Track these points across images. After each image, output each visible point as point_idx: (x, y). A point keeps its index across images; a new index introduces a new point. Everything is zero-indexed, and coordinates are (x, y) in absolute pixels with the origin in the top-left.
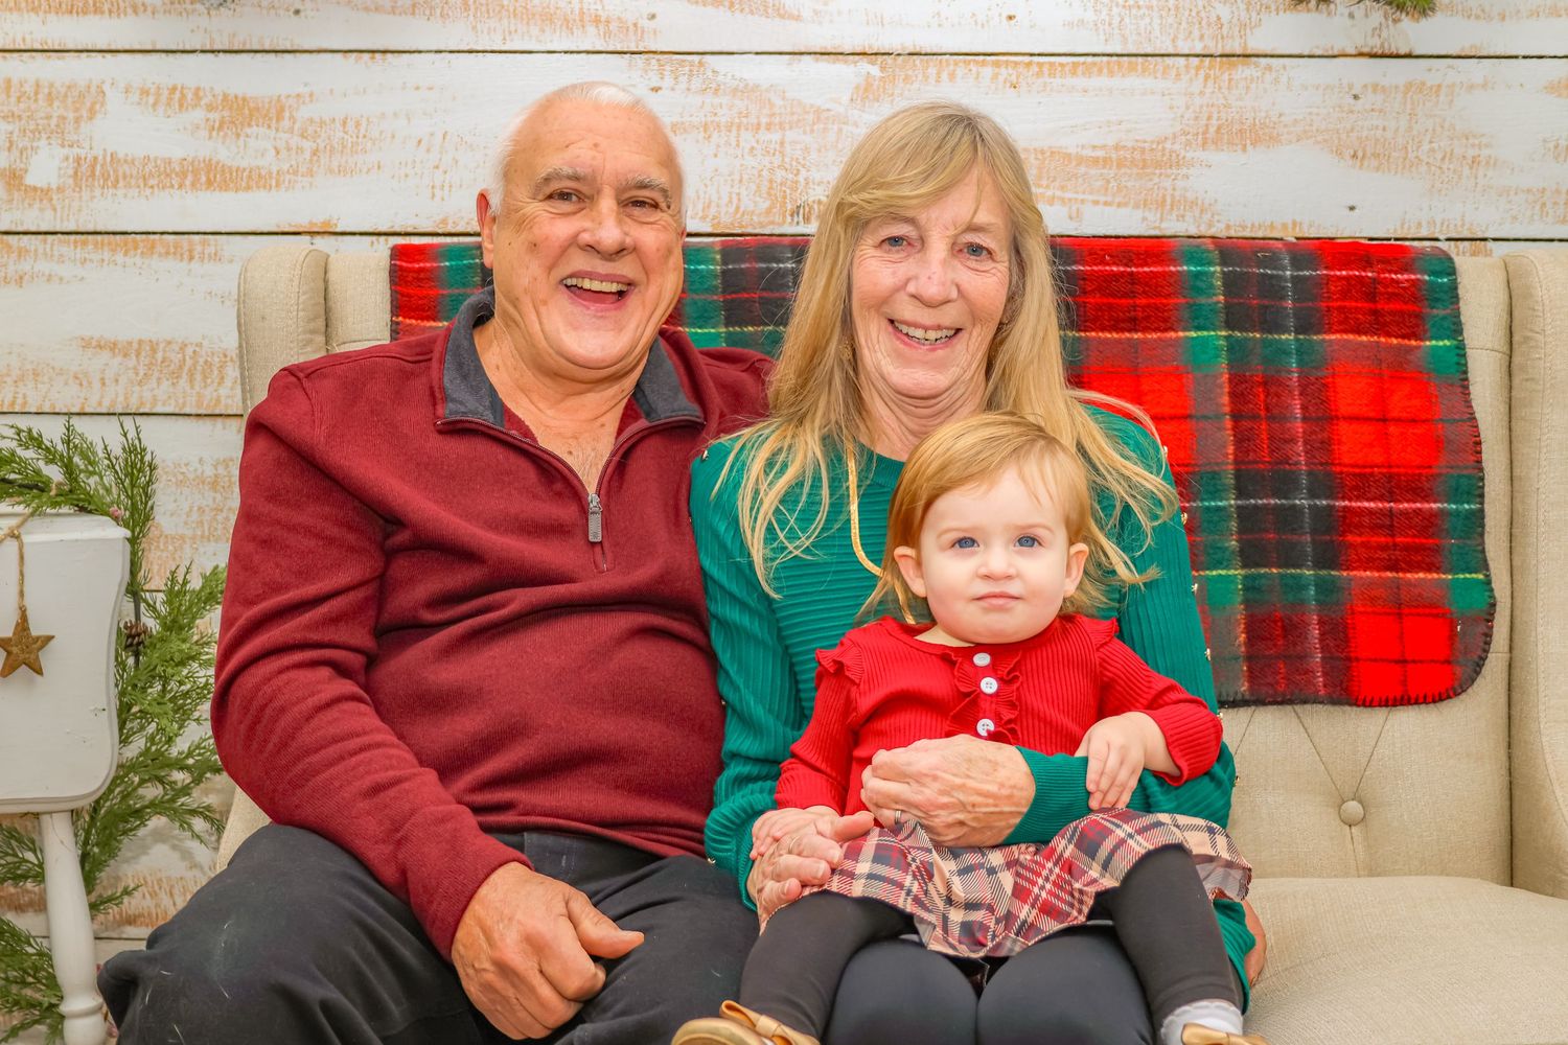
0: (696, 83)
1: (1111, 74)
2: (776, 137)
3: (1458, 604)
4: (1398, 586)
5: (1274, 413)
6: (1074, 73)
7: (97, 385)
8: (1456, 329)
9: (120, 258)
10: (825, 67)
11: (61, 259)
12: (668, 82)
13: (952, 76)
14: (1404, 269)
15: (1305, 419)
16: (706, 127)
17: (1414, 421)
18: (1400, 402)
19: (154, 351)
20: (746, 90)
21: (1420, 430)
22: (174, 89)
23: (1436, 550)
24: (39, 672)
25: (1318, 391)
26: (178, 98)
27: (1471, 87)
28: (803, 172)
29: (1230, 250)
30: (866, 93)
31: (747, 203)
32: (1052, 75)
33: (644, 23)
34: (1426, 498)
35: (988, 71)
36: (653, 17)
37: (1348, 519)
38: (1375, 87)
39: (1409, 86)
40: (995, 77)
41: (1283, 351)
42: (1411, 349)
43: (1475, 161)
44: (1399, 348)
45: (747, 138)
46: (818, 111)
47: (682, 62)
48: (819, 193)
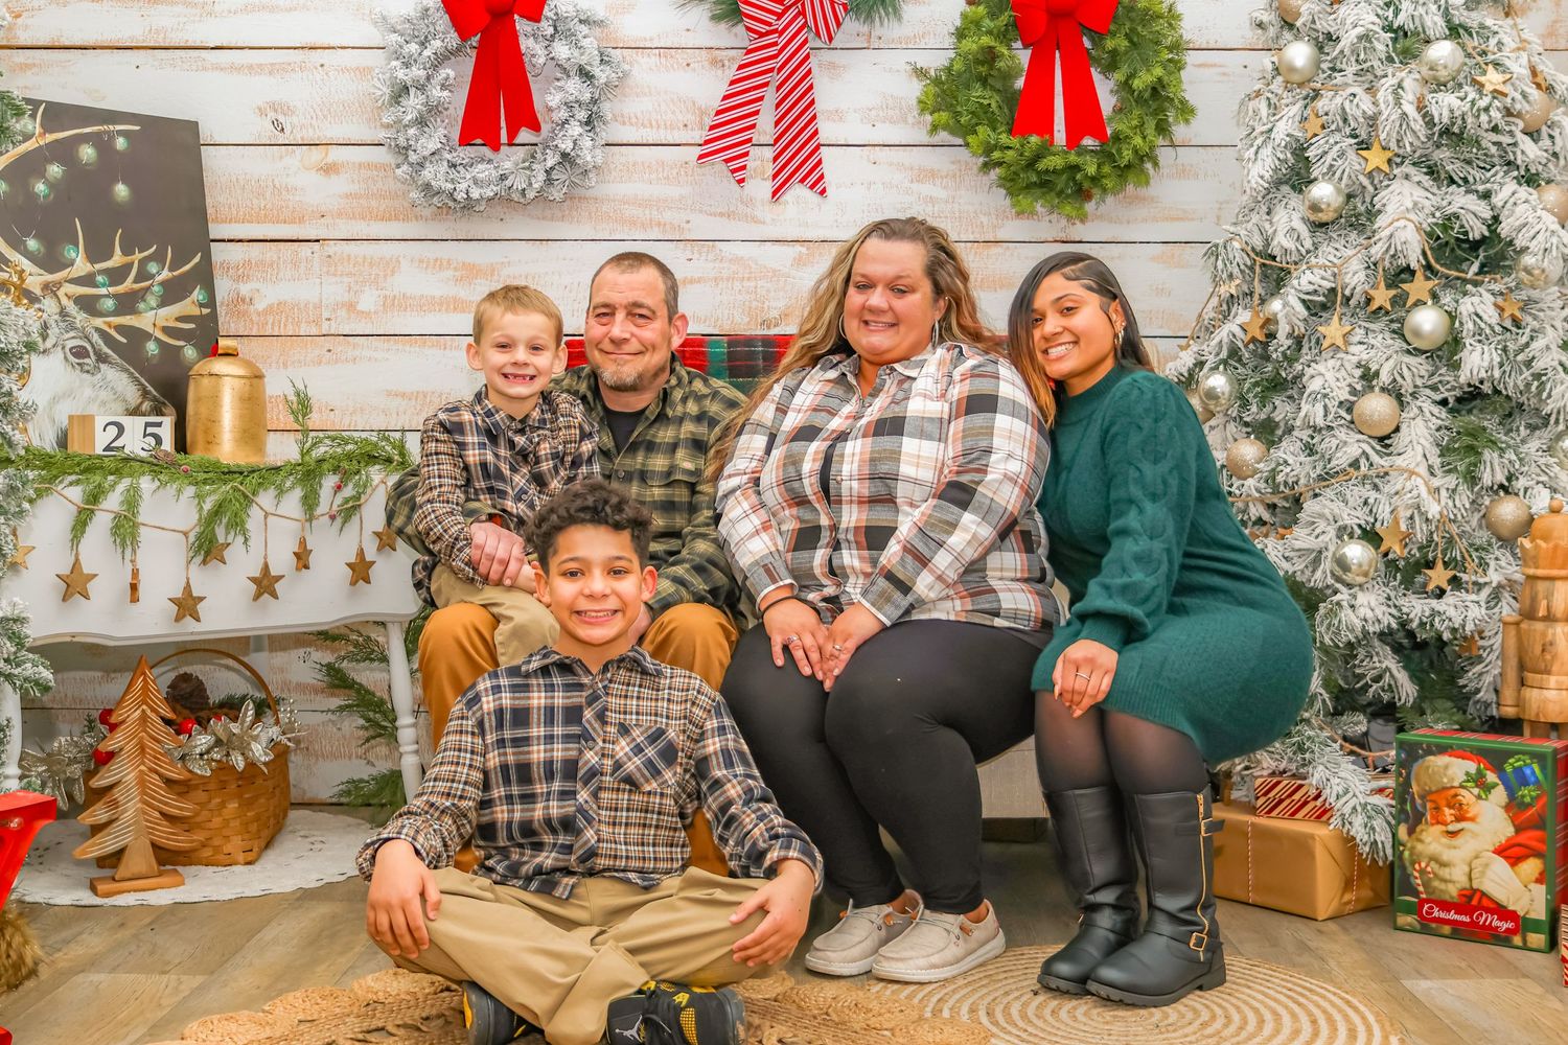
0: (711, 257)
2: (753, 284)
7: (394, 416)
9: (408, 348)
10: (777, 247)
11: (376, 349)
12: (696, 256)
16: (716, 279)
19: (425, 397)
20: (737, 260)
22: (436, 260)
24: (395, 550)
26: (439, 264)
27: (1112, 259)
28: (767, 303)
30: (799, 262)
31: (738, 319)
33: (684, 225)
36: (688, 222)
45: (737, 284)
46: (774, 271)
47: (703, 246)
48: (774, 314)
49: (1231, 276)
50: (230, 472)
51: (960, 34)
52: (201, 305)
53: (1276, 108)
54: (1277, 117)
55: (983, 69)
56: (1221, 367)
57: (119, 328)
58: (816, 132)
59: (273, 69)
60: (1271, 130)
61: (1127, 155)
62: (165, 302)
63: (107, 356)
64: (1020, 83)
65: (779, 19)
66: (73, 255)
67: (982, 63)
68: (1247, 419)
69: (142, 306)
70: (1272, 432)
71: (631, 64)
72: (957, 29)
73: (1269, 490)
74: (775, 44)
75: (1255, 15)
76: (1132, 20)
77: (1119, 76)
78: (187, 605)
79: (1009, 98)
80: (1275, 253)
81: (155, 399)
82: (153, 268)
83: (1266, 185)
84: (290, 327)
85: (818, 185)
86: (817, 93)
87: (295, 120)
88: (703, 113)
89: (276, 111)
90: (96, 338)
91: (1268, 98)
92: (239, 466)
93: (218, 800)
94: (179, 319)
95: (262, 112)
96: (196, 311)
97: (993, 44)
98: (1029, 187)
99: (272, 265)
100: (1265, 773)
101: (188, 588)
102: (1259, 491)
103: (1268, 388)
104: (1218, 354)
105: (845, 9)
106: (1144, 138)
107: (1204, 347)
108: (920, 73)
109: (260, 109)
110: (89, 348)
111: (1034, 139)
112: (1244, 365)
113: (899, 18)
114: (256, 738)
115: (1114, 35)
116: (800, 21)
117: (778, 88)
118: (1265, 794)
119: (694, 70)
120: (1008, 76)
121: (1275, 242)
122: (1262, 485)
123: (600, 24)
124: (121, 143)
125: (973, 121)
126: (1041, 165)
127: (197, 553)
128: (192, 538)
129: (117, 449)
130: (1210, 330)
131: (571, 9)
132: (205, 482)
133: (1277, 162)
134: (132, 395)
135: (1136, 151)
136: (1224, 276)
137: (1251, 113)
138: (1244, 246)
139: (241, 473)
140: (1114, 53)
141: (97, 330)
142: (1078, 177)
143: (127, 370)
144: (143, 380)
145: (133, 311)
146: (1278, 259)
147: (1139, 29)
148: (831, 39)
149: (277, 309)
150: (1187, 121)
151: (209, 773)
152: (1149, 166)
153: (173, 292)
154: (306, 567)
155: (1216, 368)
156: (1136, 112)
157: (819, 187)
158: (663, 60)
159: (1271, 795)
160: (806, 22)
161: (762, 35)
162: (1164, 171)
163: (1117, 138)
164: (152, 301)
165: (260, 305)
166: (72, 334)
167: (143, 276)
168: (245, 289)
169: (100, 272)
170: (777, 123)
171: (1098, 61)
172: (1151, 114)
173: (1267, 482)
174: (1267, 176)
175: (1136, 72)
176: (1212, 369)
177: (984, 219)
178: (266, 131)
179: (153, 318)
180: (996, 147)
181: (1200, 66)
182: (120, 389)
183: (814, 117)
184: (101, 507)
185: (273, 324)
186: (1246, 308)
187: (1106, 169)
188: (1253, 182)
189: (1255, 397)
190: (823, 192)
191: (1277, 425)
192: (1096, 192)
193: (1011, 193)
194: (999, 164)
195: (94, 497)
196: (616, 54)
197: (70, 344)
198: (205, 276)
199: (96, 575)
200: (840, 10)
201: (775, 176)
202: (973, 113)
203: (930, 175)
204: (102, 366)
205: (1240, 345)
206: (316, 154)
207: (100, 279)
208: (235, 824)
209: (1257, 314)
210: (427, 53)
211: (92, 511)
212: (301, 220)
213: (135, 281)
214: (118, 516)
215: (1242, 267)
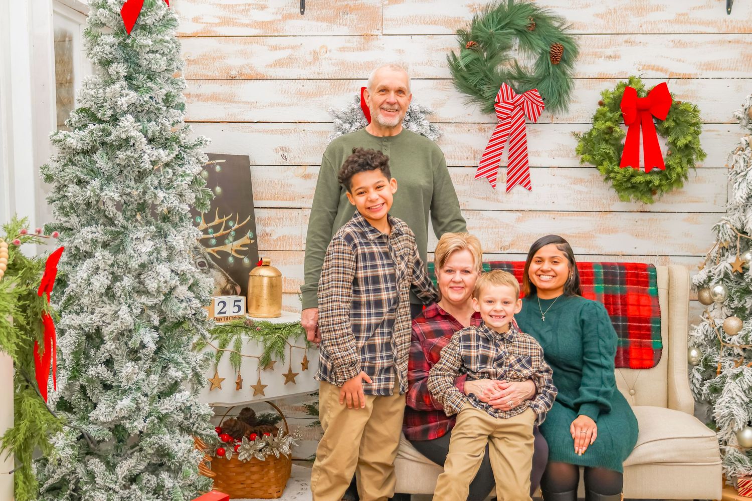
0: (478, 217)
1: (577, 216)
2: (497, 230)
3: (654, 347)
4: (641, 342)
5: (615, 303)
6: (568, 215)
8: (656, 285)
10: (509, 213)
12: (471, 217)
13: (539, 216)
14: (645, 271)
15: (621, 305)
16: (480, 228)
17: (646, 306)
18: (643, 301)
20: (490, 219)
21: (647, 308)
23: (650, 335)
25: (624, 299)
27: (664, 220)
28: (503, 238)
29: (605, 265)
30: (518, 220)
31: (490, 245)
32: (563, 216)
33: (466, 203)
34: (648, 322)
35: (548, 215)
36: (468, 201)
37: (630, 327)
38: (641, 220)
39: (649, 219)
40: (549, 216)
41: (616, 289)
42: (645, 289)
43: (666, 237)
44: (643, 289)
45: (490, 230)
46: (507, 224)
47: (474, 213)
48: (507, 244)
49: (725, 240)
50: (276, 329)
51: (596, 119)
52: (251, 239)
53: (747, 163)
54: (749, 169)
55: (607, 137)
56: (721, 282)
57: (218, 252)
58: (527, 162)
59: (282, 132)
60: (746, 175)
61: (674, 176)
62: (236, 239)
63: (213, 265)
64: (623, 141)
65: (512, 111)
66: (199, 220)
67: (607, 134)
68: (733, 307)
69: (227, 241)
70: (744, 312)
71: (443, 130)
72: (594, 116)
73: (744, 343)
74: (510, 123)
75: (736, 113)
76: (677, 113)
77: (670, 139)
78: (259, 389)
79: (618, 149)
80: (747, 231)
81: (232, 283)
82: (231, 224)
83: (744, 201)
84: (288, 246)
85: (527, 185)
86: (528, 144)
87: (291, 154)
88: (475, 152)
89: (283, 150)
90: (208, 257)
91: (744, 158)
92: (279, 325)
93: (266, 470)
94: (241, 246)
95: (277, 151)
96: (248, 242)
97: (612, 125)
98: (627, 189)
99: (280, 219)
100: (742, 476)
101: (259, 381)
102: (739, 343)
103: (743, 293)
104: (719, 275)
105: (543, 108)
106: (682, 168)
107: (711, 269)
108: (576, 135)
109: (276, 150)
110: (206, 262)
111: (631, 169)
112: (731, 281)
113: (567, 111)
114: (284, 444)
115: (667, 120)
116: (521, 113)
117: (511, 142)
118: (743, 486)
119: (472, 133)
120: (618, 139)
121: (748, 227)
122: (741, 340)
123: (430, 113)
124: (218, 168)
125: (602, 158)
126: (633, 180)
127: (262, 365)
128: (261, 359)
129: (225, 313)
130: (714, 262)
131: (418, 108)
132: (266, 334)
133: (749, 190)
134: (223, 281)
135: (678, 174)
136: (723, 240)
137: (734, 160)
138: (732, 227)
139: (280, 329)
140: (667, 129)
141: (209, 253)
142: (650, 185)
143: (220, 271)
144: (227, 275)
145: (223, 244)
146: (749, 235)
147: (680, 118)
148: (535, 120)
149: (282, 239)
150: (702, 160)
151: (264, 460)
152: (683, 179)
153: (240, 234)
154: (307, 369)
155: (718, 283)
156: (679, 156)
157: (528, 187)
158: (457, 128)
159: (746, 487)
160: (524, 113)
161: (504, 119)
162: (690, 179)
163: (668, 167)
164: (231, 239)
165: (275, 237)
166: (199, 256)
167: (227, 227)
168: (268, 230)
169: (210, 227)
170: (509, 158)
171: (660, 131)
172: (685, 156)
173: (743, 338)
174: (744, 197)
175: (678, 138)
176: (716, 283)
177: (604, 201)
178: (279, 160)
179: (231, 246)
180: (612, 171)
181: (707, 131)
182: (218, 279)
183: (527, 155)
184: (226, 349)
185: (280, 246)
186: (732, 254)
187: (664, 182)
188: (737, 199)
189: (737, 297)
190: (530, 189)
191: (747, 309)
192: (659, 192)
193: (618, 191)
194: (614, 178)
195: (223, 345)
196: (436, 126)
197: (198, 261)
198: (252, 226)
199: (224, 379)
200: (541, 109)
201: (508, 181)
202: (602, 156)
203: (581, 181)
204: (211, 270)
205: (730, 272)
206: (301, 170)
207: (210, 230)
208: (273, 480)
209: (737, 259)
210: (353, 128)
211: (223, 351)
212: (293, 199)
213: (224, 230)
214: (232, 353)
215: (731, 236)
